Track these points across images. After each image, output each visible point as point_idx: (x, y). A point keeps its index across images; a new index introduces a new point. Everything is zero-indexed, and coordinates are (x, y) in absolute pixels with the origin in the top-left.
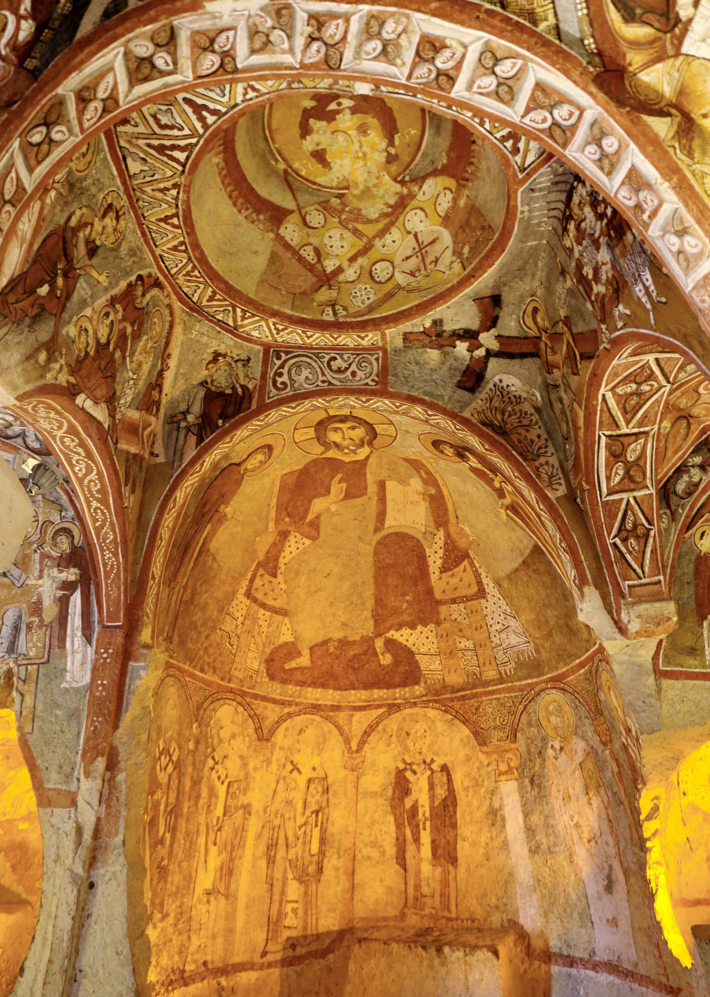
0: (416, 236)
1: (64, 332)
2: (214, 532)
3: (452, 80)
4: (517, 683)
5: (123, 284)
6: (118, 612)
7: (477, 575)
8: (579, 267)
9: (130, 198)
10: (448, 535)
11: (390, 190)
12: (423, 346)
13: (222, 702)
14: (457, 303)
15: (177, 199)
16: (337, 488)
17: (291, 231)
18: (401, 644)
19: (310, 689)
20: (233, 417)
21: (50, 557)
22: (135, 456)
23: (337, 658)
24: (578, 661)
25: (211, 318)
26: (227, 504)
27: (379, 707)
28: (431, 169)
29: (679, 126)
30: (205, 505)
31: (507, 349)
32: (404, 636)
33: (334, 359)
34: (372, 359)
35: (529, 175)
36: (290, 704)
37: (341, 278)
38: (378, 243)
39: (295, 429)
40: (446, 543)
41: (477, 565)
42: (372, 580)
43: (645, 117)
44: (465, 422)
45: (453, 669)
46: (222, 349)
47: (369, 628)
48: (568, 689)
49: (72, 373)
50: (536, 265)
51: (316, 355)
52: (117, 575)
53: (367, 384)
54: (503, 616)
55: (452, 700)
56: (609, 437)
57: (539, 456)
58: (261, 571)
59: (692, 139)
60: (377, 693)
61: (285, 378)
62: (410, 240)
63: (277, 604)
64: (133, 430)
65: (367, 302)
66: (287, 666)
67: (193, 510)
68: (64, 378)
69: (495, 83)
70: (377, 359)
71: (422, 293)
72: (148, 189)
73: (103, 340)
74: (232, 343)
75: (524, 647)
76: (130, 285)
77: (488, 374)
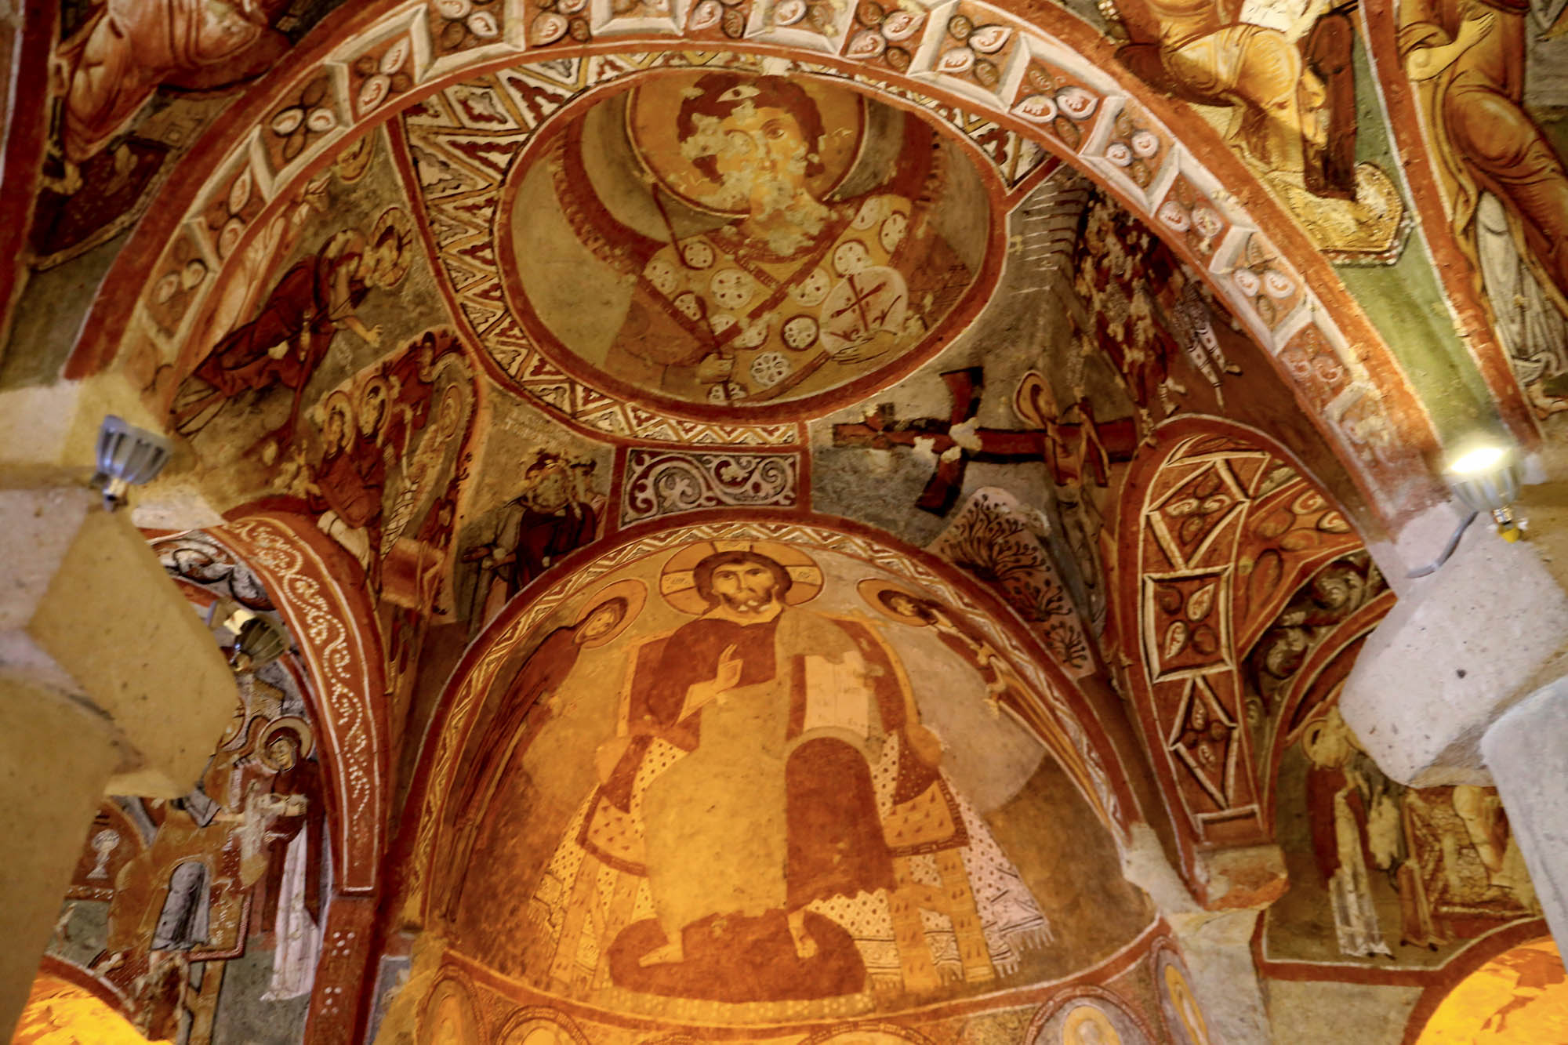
0: (851, 280)
1: (307, 415)
2: (530, 737)
3: (908, 55)
4: (1025, 988)
5: (403, 346)
6: (367, 867)
7: (954, 807)
8: (1103, 323)
9: (420, 219)
10: (905, 742)
11: (811, 214)
12: (864, 445)
13: (533, 1024)
14: (915, 379)
15: (491, 221)
16: (729, 667)
17: (662, 273)
18: (830, 922)
19: (681, 1001)
20: (566, 553)
21: (258, 776)
22: (409, 612)
23: (727, 946)
24: (1124, 950)
25: (536, 400)
26: (552, 691)
27: (795, 1030)
28: (873, 185)
29: (1245, 120)
30: (516, 694)
31: (993, 449)
32: (836, 909)
33: (726, 464)
34: (786, 464)
35: (1021, 192)
36: (647, 1026)
37: (738, 342)
38: (793, 291)
39: (664, 574)
40: (902, 756)
41: (953, 790)
42: (784, 816)
43: (1194, 107)
44: (932, 562)
45: (917, 964)
46: (552, 448)
47: (777, 895)
48: (1111, 998)
49: (317, 477)
50: (1035, 322)
51: (699, 458)
52: (370, 806)
53: (777, 503)
54: (997, 874)
55: (917, 1018)
56: (1157, 581)
57: (1049, 613)
58: (604, 802)
59: (1265, 138)
60: (792, 1007)
61: (649, 493)
62: (843, 288)
63: (629, 856)
64: (407, 570)
65: (778, 379)
66: (644, 962)
67: (497, 700)
68: (302, 487)
69: (971, 59)
70: (793, 465)
71: (862, 365)
72: (449, 207)
73: (367, 430)
74: (567, 439)
75: (1033, 926)
76: (414, 349)
77: (966, 487)
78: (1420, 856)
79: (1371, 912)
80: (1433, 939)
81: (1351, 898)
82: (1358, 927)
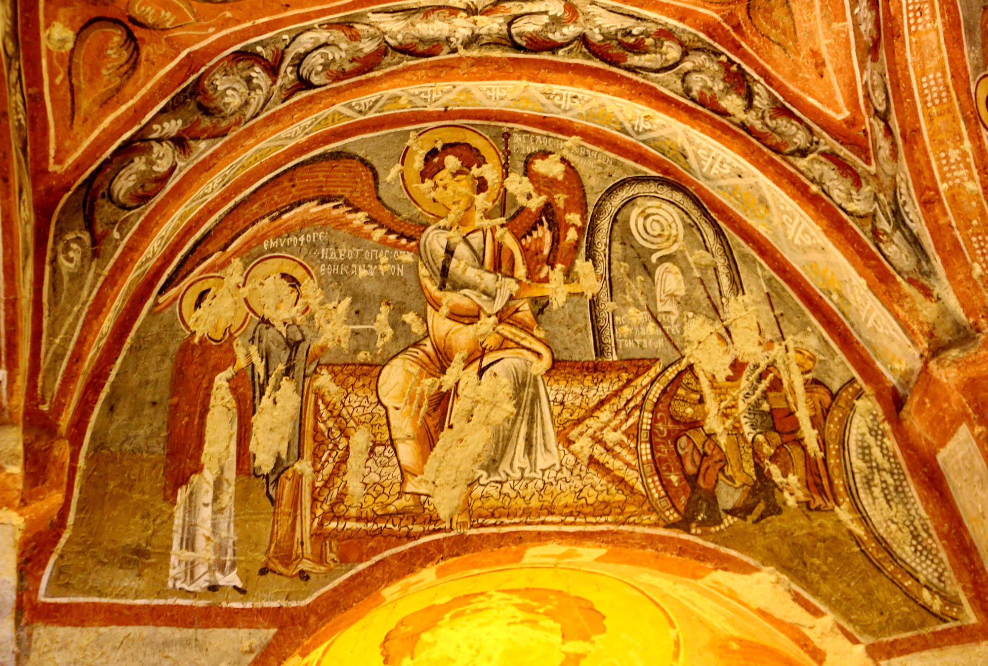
78: (316, 457)
79: (228, 532)
80: (306, 565)
81: (205, 513)
82: (204, 551)
